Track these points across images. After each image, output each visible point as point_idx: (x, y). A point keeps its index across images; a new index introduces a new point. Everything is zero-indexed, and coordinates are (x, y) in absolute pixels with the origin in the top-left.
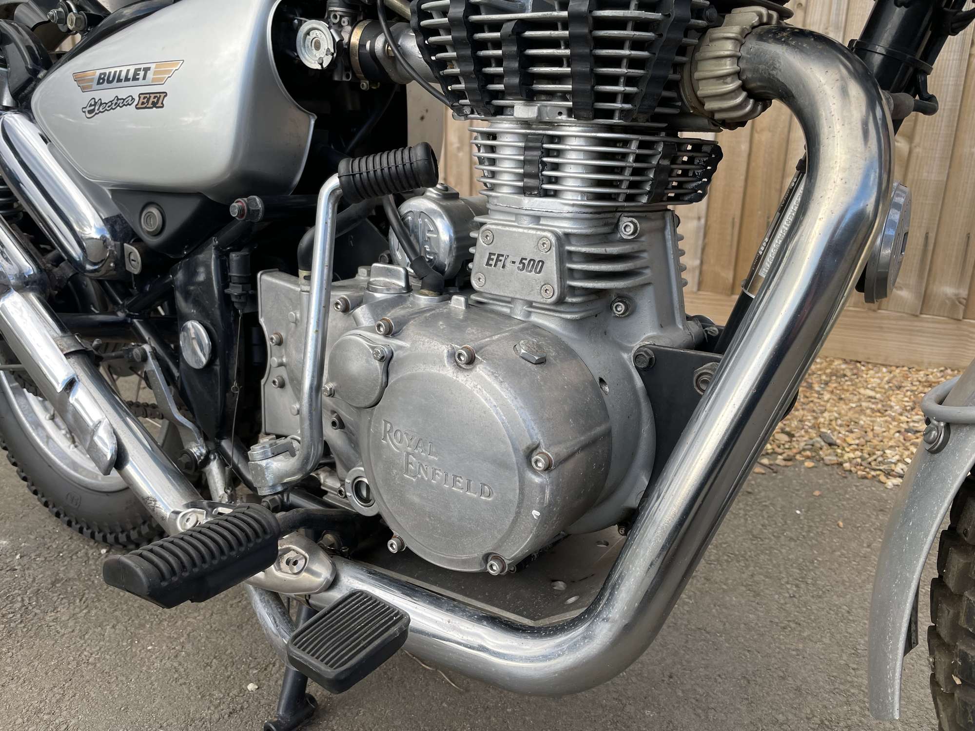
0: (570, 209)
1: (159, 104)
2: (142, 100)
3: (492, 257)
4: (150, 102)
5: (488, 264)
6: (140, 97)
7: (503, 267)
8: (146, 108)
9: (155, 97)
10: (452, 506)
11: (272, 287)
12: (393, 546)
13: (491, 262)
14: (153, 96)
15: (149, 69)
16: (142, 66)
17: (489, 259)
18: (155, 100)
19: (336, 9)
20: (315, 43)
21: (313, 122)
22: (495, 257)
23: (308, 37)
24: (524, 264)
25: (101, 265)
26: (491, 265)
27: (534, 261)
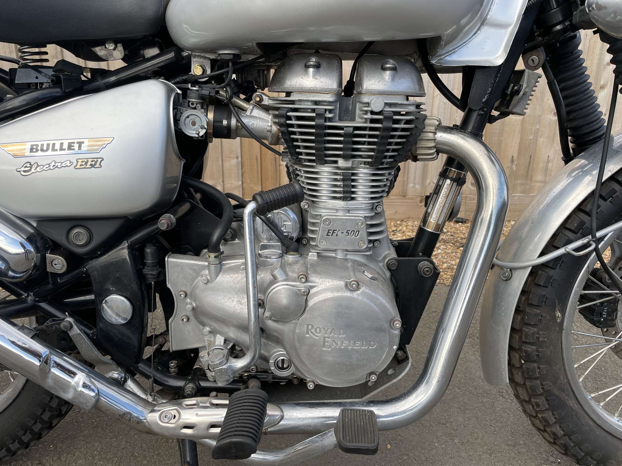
0: (366, 205)
1: (97, 165)
2: (79, 163)
3: (330, 231)
4: (89, 163)
5: (327, 235)
6: (78, 162)
7: (337, 235)
8: (85, 168)
9: (92, 161)
10: (353, 356)
11: (177, 265)
12: (311, 386)
13: (329, 234)
14: (90, 160)
15: (83, 142)
16: (76, 141)
17: (328, 232)
18: (93, 163)
19: (193, 100)
20: (192, 122)
21: (182, 164)
22: (332, 232)
23: (187, 119)
24: (348, 233)
25: (25, 273)
26: (329, 235)
27: (354, 231)
